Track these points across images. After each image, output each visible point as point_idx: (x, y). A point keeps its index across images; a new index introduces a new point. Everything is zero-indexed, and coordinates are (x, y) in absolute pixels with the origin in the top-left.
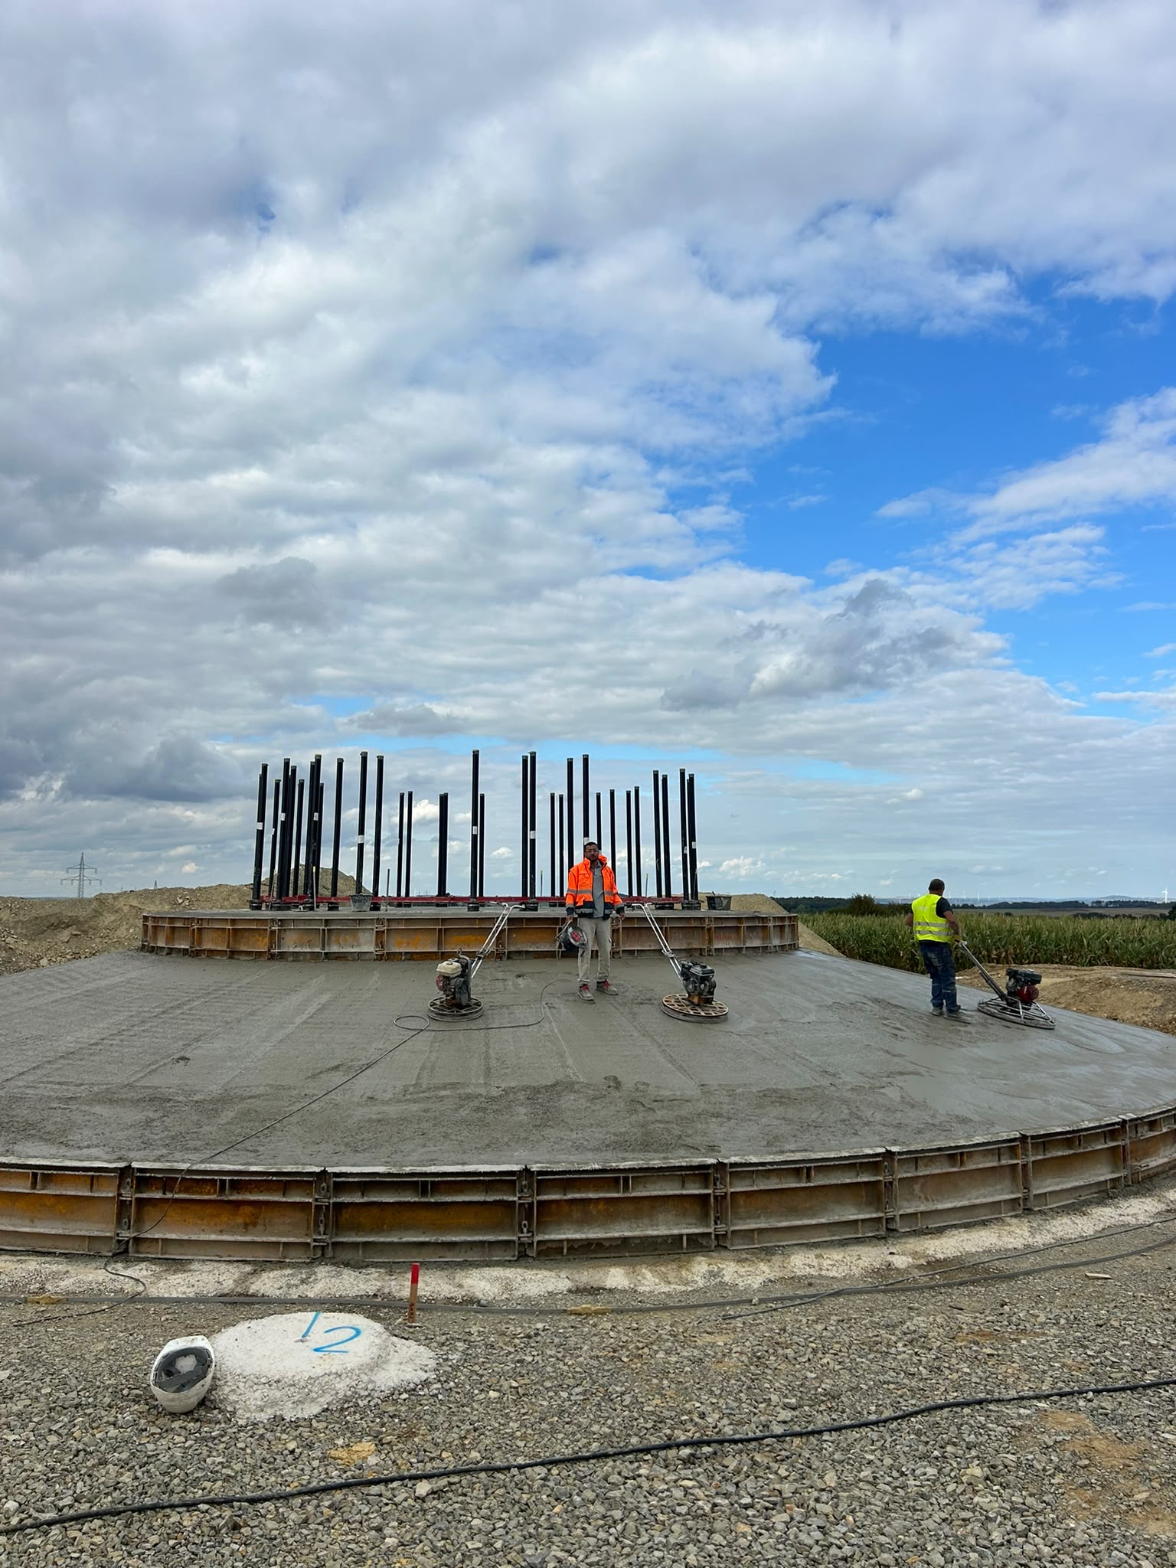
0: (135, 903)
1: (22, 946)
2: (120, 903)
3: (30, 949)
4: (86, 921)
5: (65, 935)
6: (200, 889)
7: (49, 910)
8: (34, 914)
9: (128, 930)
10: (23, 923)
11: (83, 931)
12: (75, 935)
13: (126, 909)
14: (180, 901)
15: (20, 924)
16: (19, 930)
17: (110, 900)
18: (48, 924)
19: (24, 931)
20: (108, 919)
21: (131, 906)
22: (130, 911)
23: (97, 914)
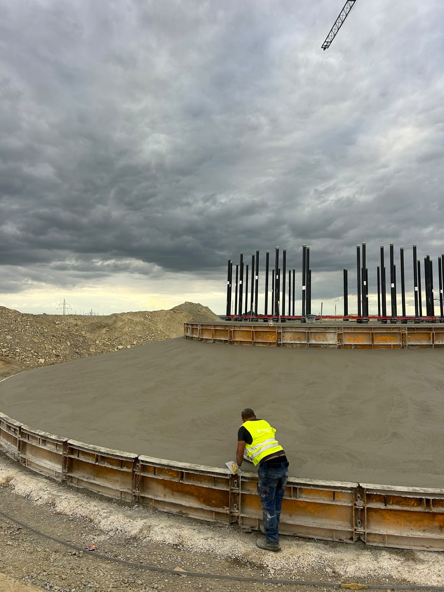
0: (130, 318)
1: (88, 335)
2: (124, 317)
3: (91, 337)
4: (112, 325)
5: (104, 331)
6: (154, 312)
7: (97, 320)
8: (90, 322)
9: (129, 328)
10: (87, 326)
11: (111, 329)
12: (107, 331)
13: (126, 320)
14: (147, 317)
15: (85, 326)
16: (85, 329)
17: (120, 316)
18: (96, 326)
19: (87, 329)
20: (120, 324)
21: (128, 319)
22: (128, 321)
23: (115, 322)
